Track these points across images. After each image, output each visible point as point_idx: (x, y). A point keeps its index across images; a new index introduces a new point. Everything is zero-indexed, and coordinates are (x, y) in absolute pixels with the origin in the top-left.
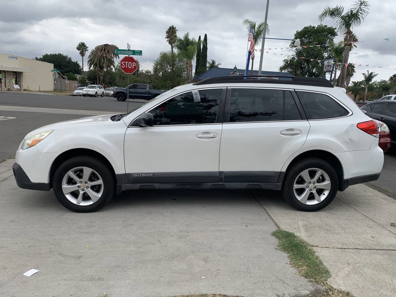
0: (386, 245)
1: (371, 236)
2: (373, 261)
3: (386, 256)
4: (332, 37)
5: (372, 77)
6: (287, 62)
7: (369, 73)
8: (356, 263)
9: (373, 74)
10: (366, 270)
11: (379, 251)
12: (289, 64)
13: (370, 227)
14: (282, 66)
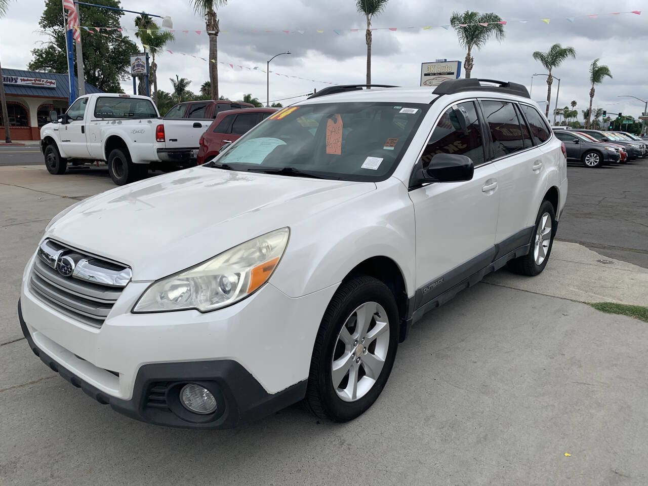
4: (116, 16)
5: (184, 86)
6: (41, 55)
7: (179, 80)
9: (185, 81)
12: (45, 59)
14: (32, 63)
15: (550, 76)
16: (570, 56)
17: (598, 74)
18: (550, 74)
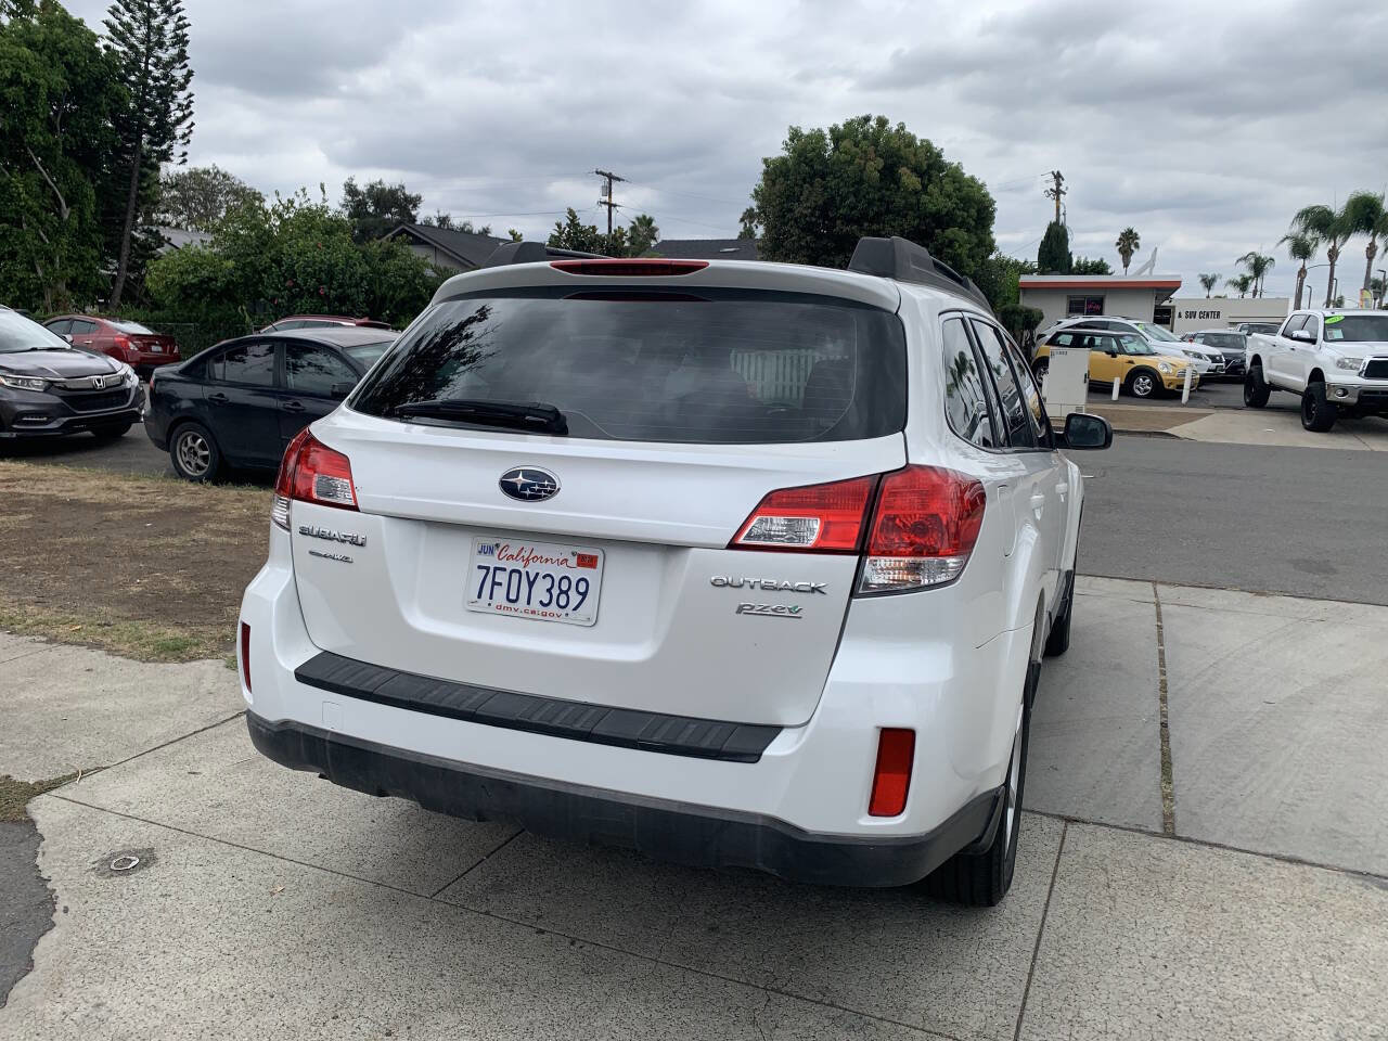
0: (148, 768)
1: (200, 773)
2: (165, 719)
3: (140, 740)
8: (197, 699)
10: (173, 699)
11: (162, 743)
13: (220, 805)
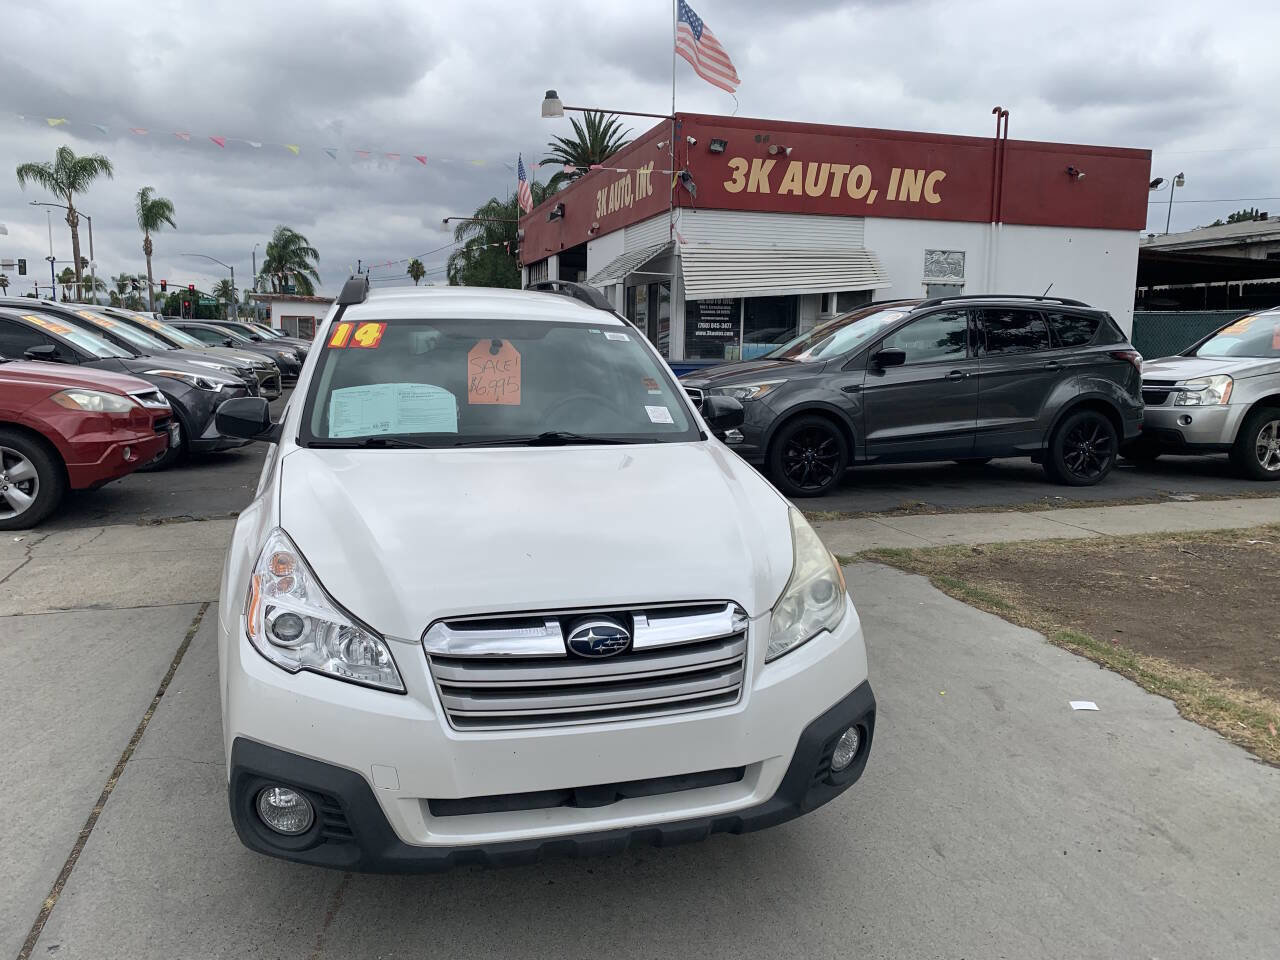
15: (71, 209)
16: (102, 173)
17: (153, 213)
18: (71, 205)
